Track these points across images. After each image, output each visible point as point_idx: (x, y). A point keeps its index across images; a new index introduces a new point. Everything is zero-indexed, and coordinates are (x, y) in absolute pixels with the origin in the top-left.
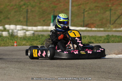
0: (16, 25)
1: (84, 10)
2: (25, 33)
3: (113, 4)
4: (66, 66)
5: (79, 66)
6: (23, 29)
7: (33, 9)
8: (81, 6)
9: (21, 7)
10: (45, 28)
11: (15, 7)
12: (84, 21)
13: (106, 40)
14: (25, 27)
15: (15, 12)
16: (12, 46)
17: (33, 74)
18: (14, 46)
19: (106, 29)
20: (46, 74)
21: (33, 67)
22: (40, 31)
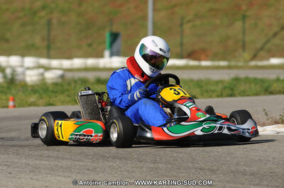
0: (23, 55)
1: (183, 18)
2: (42, 74)
3: (251, 5)
4: (114, 157)
5: (144, 157)
6: (40, 67)
7: (64, 19)
8: (177, 10)
9: (35, 13)
10: (91, 62)
11: (21, 14)
12: (182, 44)
13: (227, 90)
14: (44, 61)
15: (23, 25)
16: (4, 107)
17: (34, 177)
18: (7, 107)
19: (233, 63)
20: (64, 177)
21: (36, 159)
22: (79, 70)
